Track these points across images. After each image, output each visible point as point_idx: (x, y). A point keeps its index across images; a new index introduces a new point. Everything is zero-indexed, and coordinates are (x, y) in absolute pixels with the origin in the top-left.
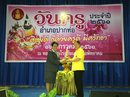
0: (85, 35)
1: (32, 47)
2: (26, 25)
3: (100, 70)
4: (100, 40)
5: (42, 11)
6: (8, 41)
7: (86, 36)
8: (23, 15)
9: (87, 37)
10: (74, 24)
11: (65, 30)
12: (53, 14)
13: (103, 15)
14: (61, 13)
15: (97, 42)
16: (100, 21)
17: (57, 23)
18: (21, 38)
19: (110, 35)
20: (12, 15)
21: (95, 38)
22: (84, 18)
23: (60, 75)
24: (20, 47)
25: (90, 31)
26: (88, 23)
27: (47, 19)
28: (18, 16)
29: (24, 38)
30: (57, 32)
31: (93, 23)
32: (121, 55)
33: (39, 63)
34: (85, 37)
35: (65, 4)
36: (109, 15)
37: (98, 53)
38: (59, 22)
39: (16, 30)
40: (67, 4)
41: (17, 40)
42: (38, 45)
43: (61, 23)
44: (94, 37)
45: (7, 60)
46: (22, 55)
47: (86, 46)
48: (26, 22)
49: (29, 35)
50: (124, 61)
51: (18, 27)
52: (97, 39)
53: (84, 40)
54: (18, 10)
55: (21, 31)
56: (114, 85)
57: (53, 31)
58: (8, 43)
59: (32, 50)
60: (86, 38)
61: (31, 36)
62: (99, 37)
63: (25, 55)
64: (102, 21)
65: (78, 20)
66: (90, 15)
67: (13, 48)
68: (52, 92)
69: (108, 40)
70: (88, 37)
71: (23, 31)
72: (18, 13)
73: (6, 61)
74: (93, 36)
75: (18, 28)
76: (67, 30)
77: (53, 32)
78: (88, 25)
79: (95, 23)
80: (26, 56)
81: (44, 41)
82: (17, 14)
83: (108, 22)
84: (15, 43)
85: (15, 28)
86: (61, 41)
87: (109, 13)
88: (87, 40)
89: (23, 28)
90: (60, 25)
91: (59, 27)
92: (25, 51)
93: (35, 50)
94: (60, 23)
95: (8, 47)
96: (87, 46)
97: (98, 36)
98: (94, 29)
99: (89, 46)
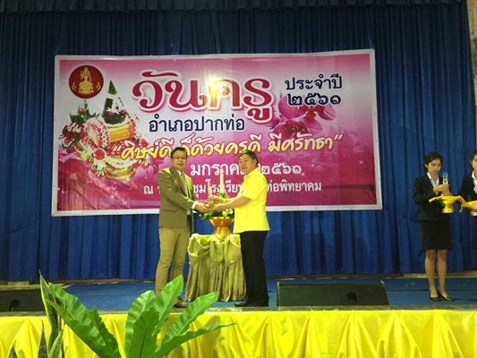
0: (272, 135)
1: (128, 173)
2: (109, 110)
3: (316, 231)
4: (313, 148)
5: (154, 72)
6: (59, 158)
7: (276, 140)
8: (102, 85)
9: (279, 142)
10: (243, 106)
11: (219, 122)
12: (183, 80)
13: (322, 79)
14: (205, 76)
15: (307, 154)
16: (312, 96)
17: (195, 104)
18: (96, 147)
19: (341, 136)
20: (71, 85)
21: (300, 142)
22: (270, 91)
23: (205, 245)
24: (94, 172)
25: (286, 126)
26: (280, 104)
27: (168, 93)
28: (86, 87)
29: (105, 149)
30: (197, 129)
31: (295, 104)
32: (373, 188)
33: (148, 215)
34: (273, 142)
35: (216, 53)
36: (337, 80)
37: (309, 186)
38: (200, 102)
39: (83, 127)
40: (222, 53)
41: (86, 155)
42: (143, 166)
43: (208, 105)
44: (297, 142)
45: (59, 209)
46: (101, 196)
47: (276, 165)
48: (109, 103)
49: (119, 139)
50: (379, 206)
51: (87, 118)
52: (306, 148)
53: (271, 149)
54: (86, 70)
55: (95, 127)
56: (354, 272)
57: (186, 127)
58: (60, 162)
59: (128, 180)
60: (276, 145)
61: (123, 141)
62: (311, 142)
63: (109, 194)
64: (320, 97)
65: (255, 97)
66: (287, 82)
67: (74, 176)
68: (169, 287)
69: (336, 148)
70: (282, 142)
71: (102, 127)
72: (86, 78)
73: (55, 212)
74: (296, 138)
75: (88, 121)
76: (225, 125)
77: (186, 130)
78: (281, 109)
79: (301, 104)
80: (112, 197)
81: (161, 156)
82: (83, 80)
83: (334, 99)
84: (80, 162)
85: (78, 120)
86: (209, 154)
87: (337, 76)
88: (278, 149)
89: (102, 120)
90: (206, 111)
91: (202, 114)
92: (109, 184)
93: (135, 181)
94: (204, 105)
95: (60, 173)
96: (279, 166)
97: (308, 138)
98: (297, 120)
99: (284, 167)
